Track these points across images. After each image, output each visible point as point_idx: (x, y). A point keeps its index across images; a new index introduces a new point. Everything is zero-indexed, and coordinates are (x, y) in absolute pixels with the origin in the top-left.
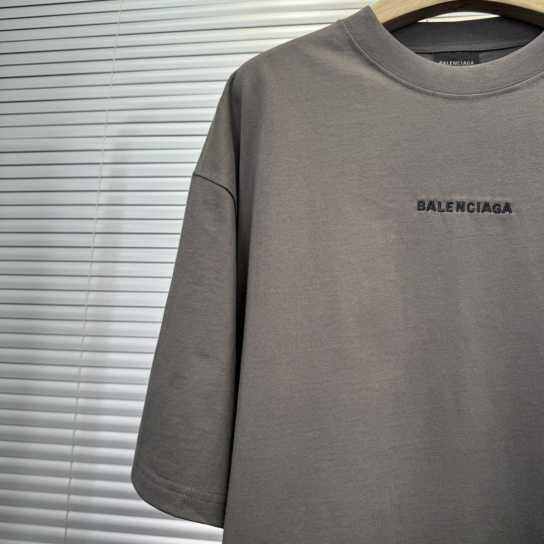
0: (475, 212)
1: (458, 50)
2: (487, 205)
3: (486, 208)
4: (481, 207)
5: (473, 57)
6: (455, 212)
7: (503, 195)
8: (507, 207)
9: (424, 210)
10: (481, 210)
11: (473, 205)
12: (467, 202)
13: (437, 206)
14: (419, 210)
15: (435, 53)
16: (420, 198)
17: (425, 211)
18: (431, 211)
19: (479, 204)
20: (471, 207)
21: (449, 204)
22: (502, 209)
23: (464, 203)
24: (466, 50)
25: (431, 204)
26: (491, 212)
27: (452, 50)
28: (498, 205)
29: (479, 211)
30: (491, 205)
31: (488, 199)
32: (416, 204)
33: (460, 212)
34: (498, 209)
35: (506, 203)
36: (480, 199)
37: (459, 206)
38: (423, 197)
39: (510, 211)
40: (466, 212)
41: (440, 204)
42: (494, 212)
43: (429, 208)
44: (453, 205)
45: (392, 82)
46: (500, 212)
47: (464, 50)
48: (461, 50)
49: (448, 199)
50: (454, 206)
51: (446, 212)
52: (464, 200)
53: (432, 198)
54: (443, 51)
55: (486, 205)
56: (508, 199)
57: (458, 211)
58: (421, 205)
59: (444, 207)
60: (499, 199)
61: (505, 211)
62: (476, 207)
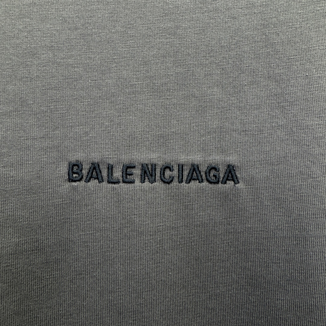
0: (175, 183)
2: (195, 168)
3: (195, 174)
4: (186, 173)
6: (137, 183)
7: (222, 150)
8: (230, 172)
9: (80, 180)
10: (185, 178)
11: (171, 169)
12: (160, 164)
13: (105, 173)
14: (71, 180)
16: (74, 157)
17: (83, 183)
18: (94, 183)
19: (181, 167)
20: (168, 173)
21: (128, 167)
22: (222, 175)
23: (154, 166)
25: (95, 168)
26: (202, 181)
28: (215, 168)
29: (181, 181)
30: (203, 169)
31: (197, 158)
32: (64, 169)
33: (147, 184)
34: (214, 176)
35: (229, 166)
36: (183, 158)
37: (145, 172)
38: (78, 156)
39: (235, 180)
40: (158, 184)
41: (110, 168)
42: (208, 181)
43: (91, 177)
44: (134, 171)
46: (217, 183)
49: (126, 158)
50: (137, 172)
51: (122, 184)
52: (155, 161)
53: (96, 157)
55: (194, 170)
56: (232, 159)
57: (143, 181)
58: (74, 171)
59: (118, 174)
60: (216, 158)
61: (227, 179)
62: (175, 173)
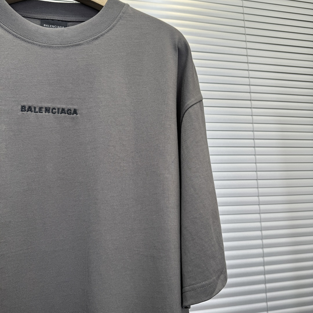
0: (57, 114)
1: (55, 19)
2: (63, 109)
3: (63, 111)
4: (60, 111)
5: (64, 24)
6: (44, 113)
7: (72, 104)
8: (75, 111)
9: (25, 111)
10: (60, 112)
11: (55, 109)
12: (51, 108)
13: (33, 110)
14: (22, 111)
15: (41, 19)
16: (23, 104)
17: (26, 112)
18: (29, 112)
19: (59, 109)
20: (54, 110)
21: (41, 108)
22: (72, 112)
23: (49, 108)
24: (60, 19)
25: (30, 108)
26: (66, 114)
27: (52, 19)
28: (70, 110)
29: (58, 113)
30: (66, 110)
31: (64, 106)
32: (20, 107)
33: (47, 113)
34: (70, 112)
35: (74, 109)
36: (59, 106)
37: (46, 110)
38: (24, 104)
39: (76, 114)
40: (51, 114)
41: (35, 108)
42: (68, 114)
43: (29, 110)
44: (43, 109)
45: (7, 33)
46: (71, 114)
47: (58, 19)
48: (57, 19)
49: (40, 105)
50: (44, 109)
51: (38, 113)
52: (50, 107)
53: (30, 104)
54: (46, 18)
55: (63, 110)
56: (76, 107)
57: (46, 112)
58: (23, 108)
59: (37, 110)
60: (70, 107)
61: (74, 113)
62: (57, 110)
